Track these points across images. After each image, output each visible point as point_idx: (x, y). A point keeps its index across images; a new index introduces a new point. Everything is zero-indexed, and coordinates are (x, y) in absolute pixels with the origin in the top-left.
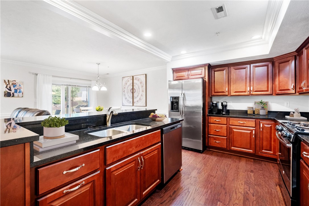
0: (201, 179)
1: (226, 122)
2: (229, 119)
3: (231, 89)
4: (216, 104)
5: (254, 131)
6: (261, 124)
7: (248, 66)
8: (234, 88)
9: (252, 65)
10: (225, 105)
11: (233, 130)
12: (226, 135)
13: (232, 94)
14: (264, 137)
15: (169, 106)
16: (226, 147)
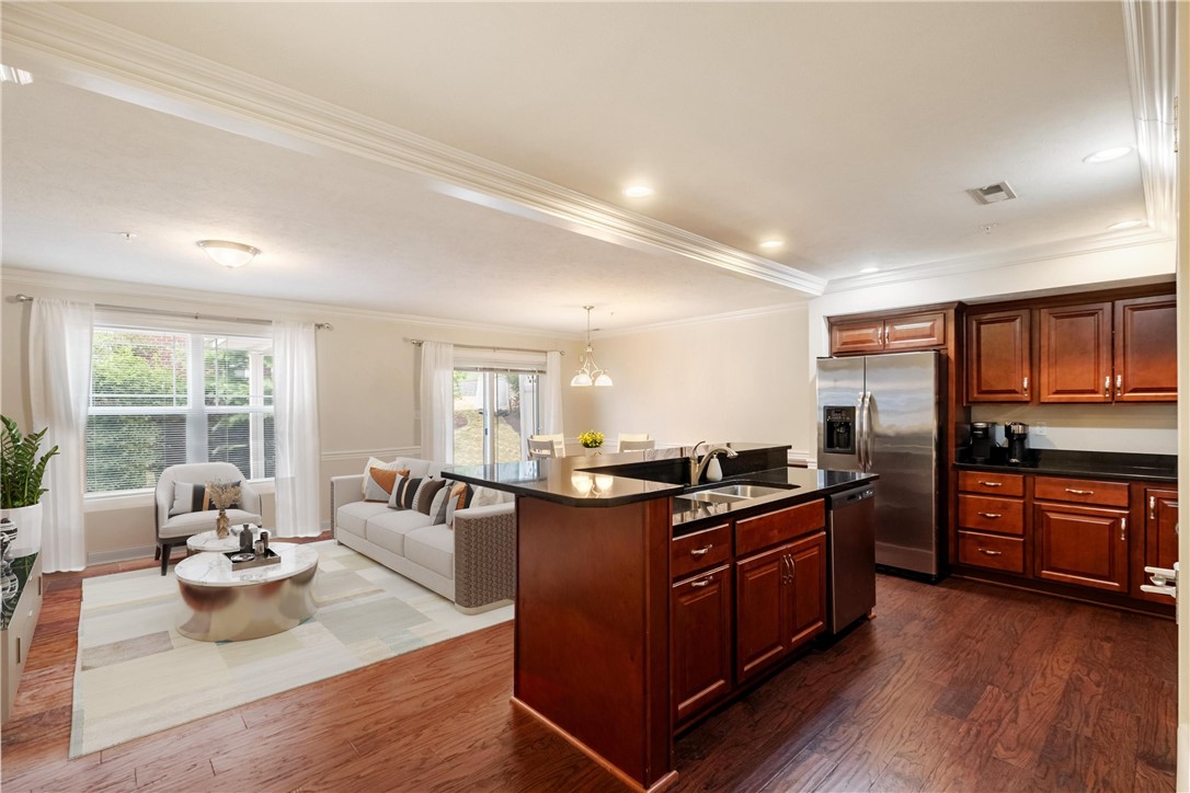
0: (936, 640)
1: (1021, 489)
2: (1032, 480)
3: (1042, 381)
4: (986, 430)
5: (1123, 520)
6: (1152, 498)
7: (1108, 306)
8: (1052, 378)
9: (1120, 304)
10: (1019, 435)
11: (1048, 517)
12: (1021, 532)
13: (1046, 397)
14: (1160, 540)
15: (819, 434)
16: (1021, 571)
